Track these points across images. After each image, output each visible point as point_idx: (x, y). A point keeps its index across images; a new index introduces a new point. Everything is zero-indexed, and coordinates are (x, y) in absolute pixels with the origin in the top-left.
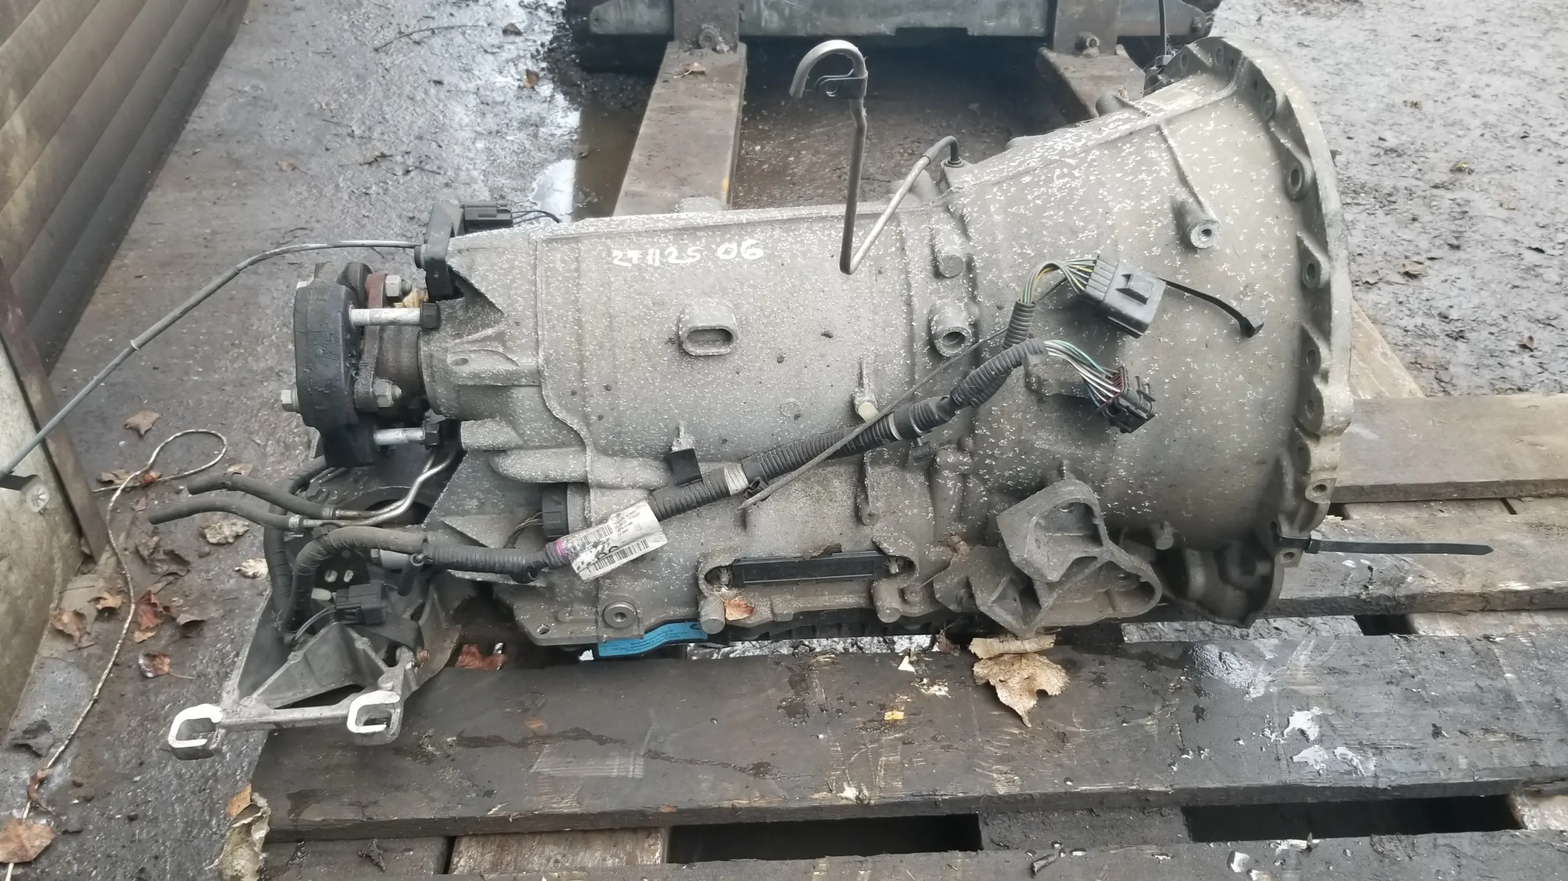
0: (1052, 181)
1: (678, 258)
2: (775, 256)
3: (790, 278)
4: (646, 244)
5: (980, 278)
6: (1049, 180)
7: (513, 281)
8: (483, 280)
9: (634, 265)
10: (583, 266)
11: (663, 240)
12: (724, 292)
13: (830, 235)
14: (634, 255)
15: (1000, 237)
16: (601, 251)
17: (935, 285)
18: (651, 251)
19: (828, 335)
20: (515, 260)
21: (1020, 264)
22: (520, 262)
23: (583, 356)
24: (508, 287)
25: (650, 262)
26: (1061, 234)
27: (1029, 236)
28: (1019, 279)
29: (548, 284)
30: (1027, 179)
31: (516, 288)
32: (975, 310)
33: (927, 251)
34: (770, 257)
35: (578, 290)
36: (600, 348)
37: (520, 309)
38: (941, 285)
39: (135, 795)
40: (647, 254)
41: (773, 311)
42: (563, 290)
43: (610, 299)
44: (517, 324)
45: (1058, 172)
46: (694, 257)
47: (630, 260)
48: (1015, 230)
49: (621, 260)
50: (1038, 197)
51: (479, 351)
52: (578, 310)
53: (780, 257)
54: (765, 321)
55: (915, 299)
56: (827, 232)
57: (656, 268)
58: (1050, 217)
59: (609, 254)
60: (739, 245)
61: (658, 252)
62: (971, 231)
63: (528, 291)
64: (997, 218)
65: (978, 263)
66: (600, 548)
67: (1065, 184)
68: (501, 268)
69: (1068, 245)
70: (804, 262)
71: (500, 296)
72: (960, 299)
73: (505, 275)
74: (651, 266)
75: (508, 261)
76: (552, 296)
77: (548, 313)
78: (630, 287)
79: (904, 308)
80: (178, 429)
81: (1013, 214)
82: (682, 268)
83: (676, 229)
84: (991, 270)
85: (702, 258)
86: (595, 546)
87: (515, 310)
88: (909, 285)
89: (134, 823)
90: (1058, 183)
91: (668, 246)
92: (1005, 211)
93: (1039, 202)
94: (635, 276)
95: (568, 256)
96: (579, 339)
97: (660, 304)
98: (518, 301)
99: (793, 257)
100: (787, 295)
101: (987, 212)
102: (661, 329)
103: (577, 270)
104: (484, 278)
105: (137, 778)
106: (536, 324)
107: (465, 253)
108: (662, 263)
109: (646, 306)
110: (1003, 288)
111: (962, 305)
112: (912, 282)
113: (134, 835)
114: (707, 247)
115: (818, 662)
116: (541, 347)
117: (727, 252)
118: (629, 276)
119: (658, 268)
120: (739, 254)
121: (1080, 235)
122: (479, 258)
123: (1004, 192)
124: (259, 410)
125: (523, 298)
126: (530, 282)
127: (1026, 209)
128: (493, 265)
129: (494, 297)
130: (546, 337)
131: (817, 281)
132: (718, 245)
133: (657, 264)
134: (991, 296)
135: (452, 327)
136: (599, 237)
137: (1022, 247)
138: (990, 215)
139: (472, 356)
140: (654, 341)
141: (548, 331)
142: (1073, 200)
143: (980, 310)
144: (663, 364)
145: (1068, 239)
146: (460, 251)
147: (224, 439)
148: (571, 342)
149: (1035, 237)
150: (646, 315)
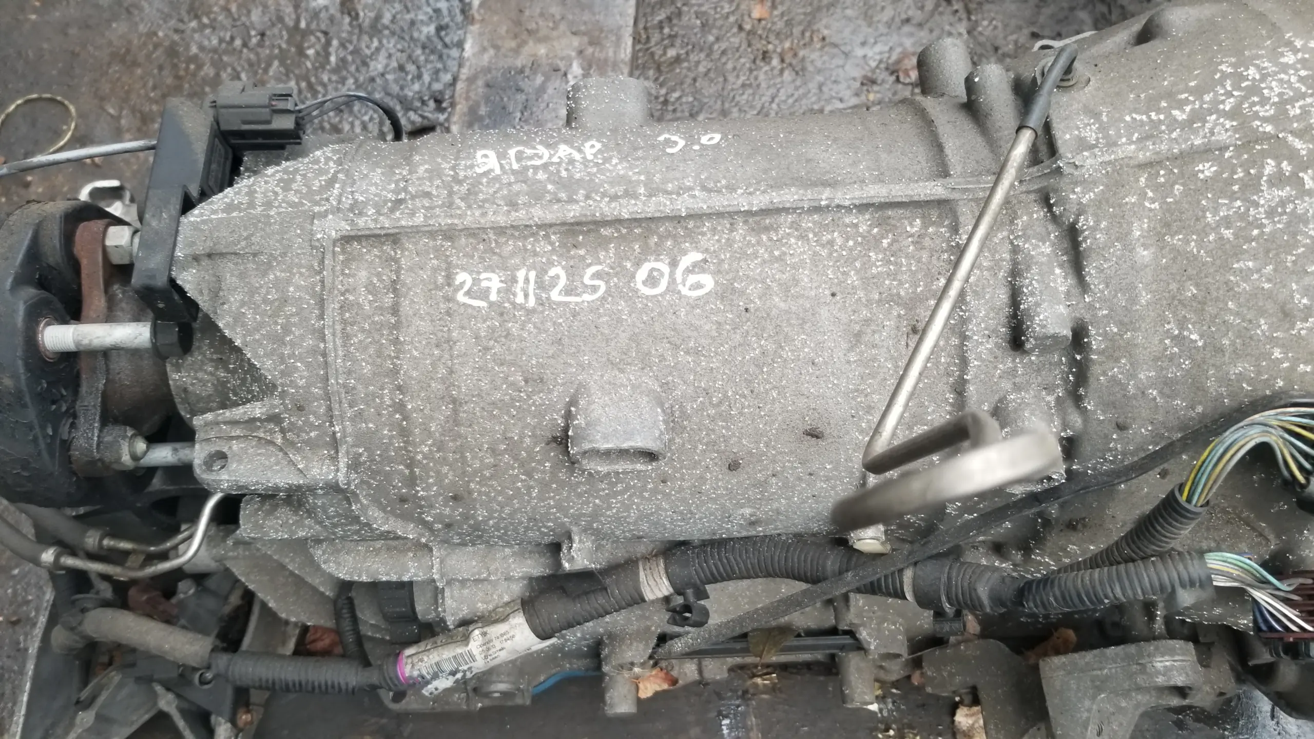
0: (1258, 190)
1: (568, 291)
2: (734, 290)
3: (759, 337)
4: (513, 254)
5: (1095, 370)
6: (1251, 185)
7: (287, 330)
8: (236, 320)
9: (491, 304)
10: (405, 303)
11: (543, 247)
12: (645, 362)
13: (831, 243)
14: (493, 282)
15: (1145, 298)
16: (435, 270)
17: (1008, 362)
18: (521, 274)
19: (814, 434)
20: (288, 282)
21: (1171, 358)
22: (298, 288)
23: (412, 459)
24: (279, 340)
25: (520, 299)
26: (1262, 312)
27: (1199, 304)
28: (1168, 386)
29: (346, 337)
30: (1206, 170)
31: (293, 344)
32: (1076, 420)
33: (1002, 296)
34: (725, 293)
35: (398, 351)
36: (439, 451)
37: (301, 383)
38: (1019, 364)
39: (15, 593)
40: (514, 280)
41: (725, 396)
42: (371, 351)
43: (451, 372)
44: (300, 409)
45: (1270, 166)
46: (595, 289)
47: (484, 294)
48: (1174, 286)
49: (468, 293)
50: (1227, 222)
51: (246, 437)
52: (399, 388)
53: (742, 293)
54: (712, 412)
55: (971, 388)
56: (827, 237)
57: (530, 312)
58: (1245, 274)
59: (449, 279)
60: (674, 264)
61: (532, 275)
62: (1091, 271)
63: (314, 351)
64: (1144, 255)
65: (1096, 341)
66: (459, 676)
67: (1283, 203)
68: (265, 301)
69: (1271, 339)
70: (782, 305)
71: (266, 355)
72: (1049, 389)
73: (275, 315)
74: (522, 307)
75: (277, 282)
76: (355, 361)
77: (349, 390)
78: (487, 349)
79: (951, 397)
80: (19, 93)
81: (1174, 249)
82: (575, 314)
83: (564, 224)
84: (1117, 360)
85: (608, 292)
86: (453, 673)
87: (293, 384)
88: (964, 363)
89: (17, 628)
90: (1269, 196)
91: (551, 264)
92: (1160, 238)
93: (1228, 233)
94: (493, 329)
95: (379, 275)
96: (404, 433)
97: (536, 381)
98: (296, 368)
99: (766, 293)
100: (752, 369)
101: (1124, 237)
102: (540, 423)
103: (395, 310)
104: (238, 318)
105: (16, 572)
106: (330, 409)
107: (205, 262)
108: (540, 302)
109: (512, 385)
110: (1135, 397)
111: (1051, 399)
112: (971, 356)
113: (19, 643)
114: (618, 270)
115: (756, 685)
116: (343, 449)
117: (652, 280)
118: (483, 328)
119: (533, 311)
120: (672, 287)
121: (1299, 325)
122: (229, 273)
123: (1163, 190)
124: (109, 65)
125: (308, 365)
126: (314, 331)
127: (1200, 244)
128: (253, 292)
129: (256, 356)
130: (349, 430)
131: (804, 343)
132: (638, 264)
133: (532, 303)
134: (1107, 405)
135: (211, 345)
136: (432, 234)
137: (1182, 325)
138: (1129, 248)
139: (235, 446)
140: (528, 440)
141: (352, 419)
142: (1296, 245)
143: (1086, 421)
144: (544, 472)
145: (1273, 327)
146: (196, 258)
147: (72, 109)
148: (392, 437)
149: (1211, 309)
150: (513, 399)
